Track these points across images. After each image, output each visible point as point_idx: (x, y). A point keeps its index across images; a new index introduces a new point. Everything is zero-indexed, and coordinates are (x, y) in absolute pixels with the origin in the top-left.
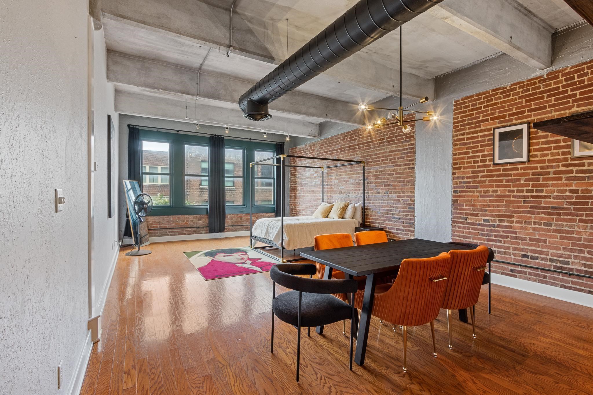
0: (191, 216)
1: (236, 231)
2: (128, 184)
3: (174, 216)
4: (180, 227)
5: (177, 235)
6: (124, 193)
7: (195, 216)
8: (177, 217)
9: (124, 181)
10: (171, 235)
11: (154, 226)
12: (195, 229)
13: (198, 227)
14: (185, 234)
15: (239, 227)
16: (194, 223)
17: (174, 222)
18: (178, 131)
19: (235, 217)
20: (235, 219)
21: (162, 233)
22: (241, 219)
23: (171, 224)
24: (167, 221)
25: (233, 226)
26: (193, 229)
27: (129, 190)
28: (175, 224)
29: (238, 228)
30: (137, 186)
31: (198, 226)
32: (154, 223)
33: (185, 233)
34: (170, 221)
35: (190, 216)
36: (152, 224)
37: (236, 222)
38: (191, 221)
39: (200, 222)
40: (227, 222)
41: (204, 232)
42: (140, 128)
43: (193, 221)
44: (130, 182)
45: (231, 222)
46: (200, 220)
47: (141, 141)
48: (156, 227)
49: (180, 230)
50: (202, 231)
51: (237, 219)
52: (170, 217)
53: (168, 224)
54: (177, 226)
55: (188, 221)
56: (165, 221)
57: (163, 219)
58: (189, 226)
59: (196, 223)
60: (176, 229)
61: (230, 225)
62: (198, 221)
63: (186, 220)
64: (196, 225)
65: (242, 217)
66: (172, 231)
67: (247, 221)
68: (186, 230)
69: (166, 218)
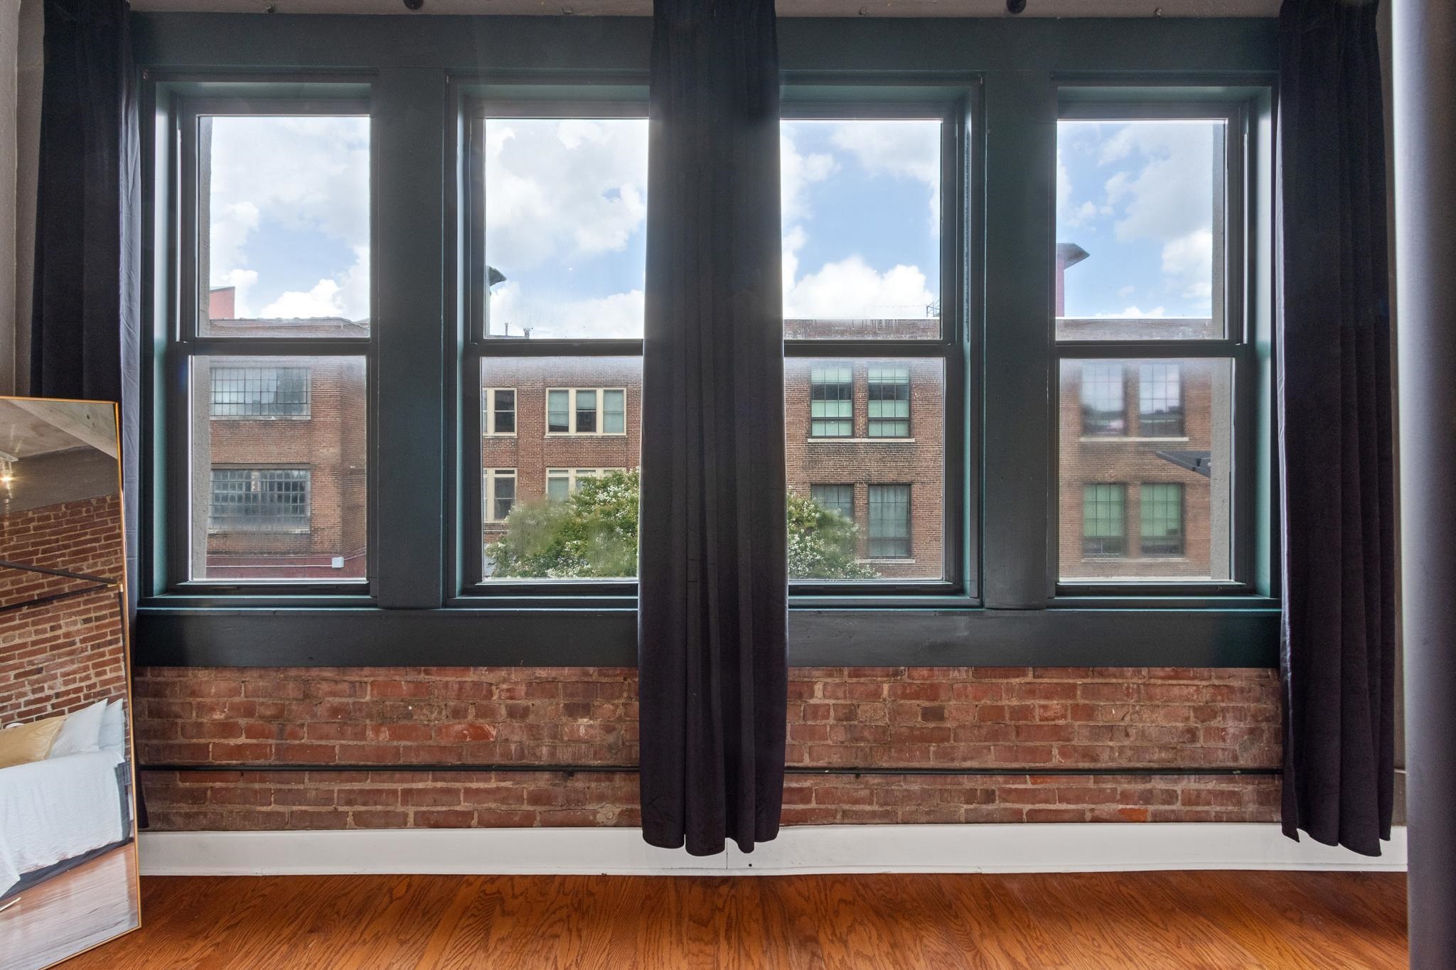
0: (518, 676)
1: (889, 818)
3: (382, 674)
4: (424, 758)
5: (402, 824)
7: (542, 673)
8: (405, 679)
10: (363, 822)
11: (242, 740)
12: (542, 781)
13: (569, 771)
14: (461, 821)
15: (915, 785)
16: (534, 731)
17: (383, 719)
19: (876, 695)
20: (874, 714)
21: (300, 797)
22: (928, 714)
23: (361, 735)
24: (335, 711)
25: (856, 772)
26: (529, 786)
28: (395, 736)
29: (908, 796)
31: (565, 756)
32: (243, 722)
33: (463, 806)
34: (359, 707)
35: (503, 673)
36: (227, 729)
37: (885, 739)
38: (512, 713)
39: (583, 725)
40: (812, 733)
41: (609, 810)
43: (525, 712)
45: (840, 735)
46: (586, 710)
48: (258, 750)
49: (425, 783)
50: (601, 798)
51: (895, 714)
52: (354, 675)
53: (342, 735)
54: (408, 748)
55: (487, 713)
56: (321, 710)
57: (306, 696)
58: (497, 759)
59: (554, 737)
60: (397, 775)
61: (836, 760)
62: (564, 719)
63: (472, 711)
64: (552, 754)
65: (943, 696)
66: (368, 785)
67: (984, 731)
68: (474, 785)
69: (325, 687)
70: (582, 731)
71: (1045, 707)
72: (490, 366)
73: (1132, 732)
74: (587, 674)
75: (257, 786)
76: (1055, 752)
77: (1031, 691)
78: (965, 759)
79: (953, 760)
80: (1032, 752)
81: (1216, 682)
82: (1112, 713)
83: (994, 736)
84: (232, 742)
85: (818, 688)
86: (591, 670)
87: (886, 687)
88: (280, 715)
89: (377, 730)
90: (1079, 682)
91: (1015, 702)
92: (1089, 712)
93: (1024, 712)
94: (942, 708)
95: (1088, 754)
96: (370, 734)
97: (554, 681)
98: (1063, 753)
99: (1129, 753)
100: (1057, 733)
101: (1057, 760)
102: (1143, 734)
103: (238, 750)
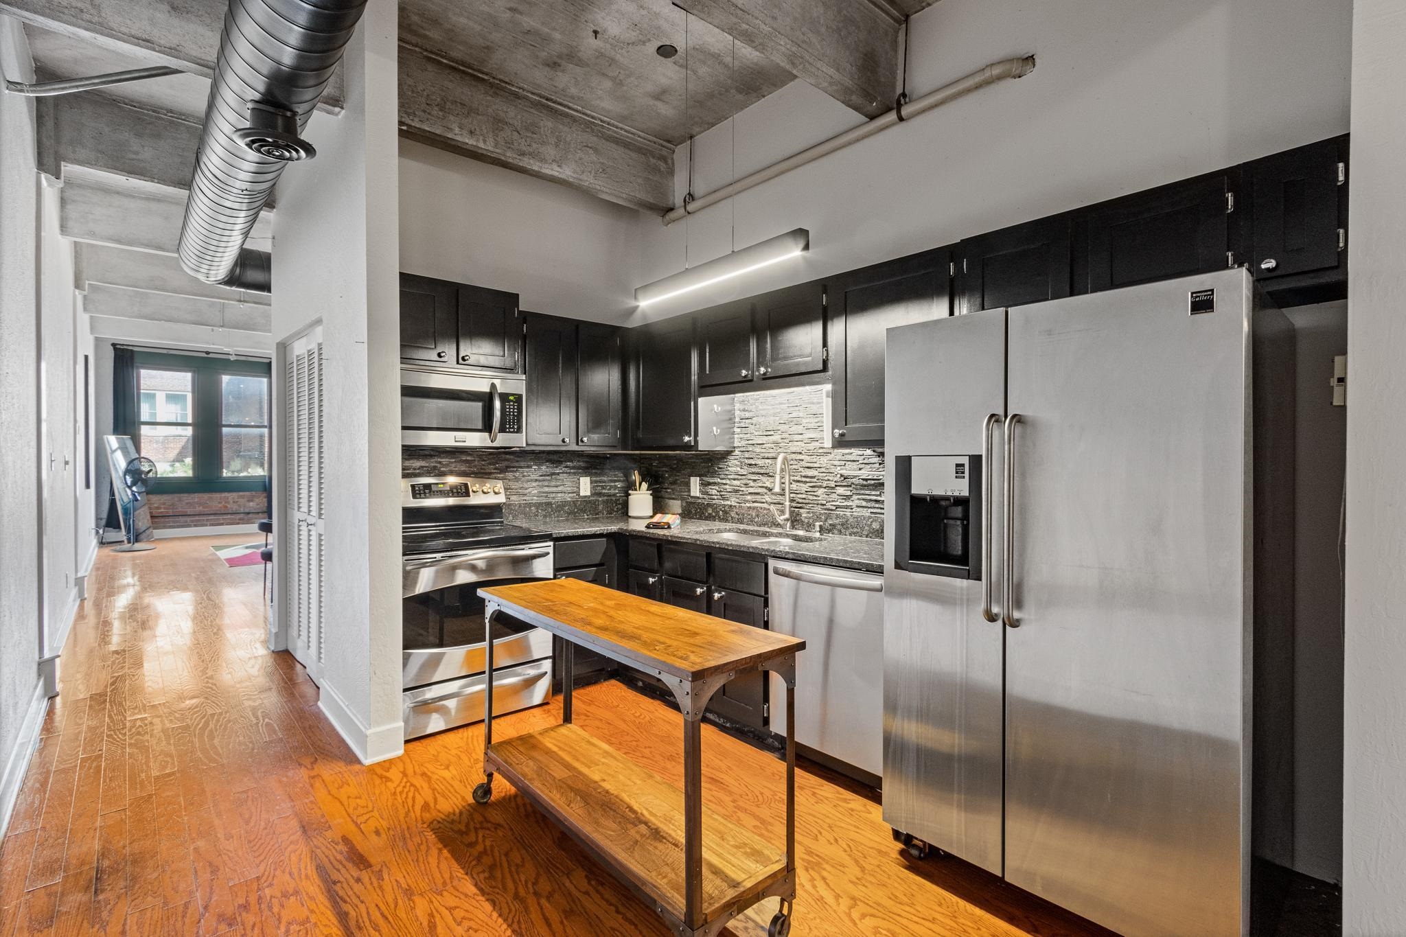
0: (235, 495)
2: (112, 441)
3: (200, 495)
4: (212, 512)
5: (207, 525)
6: (106, 456)
7: (241, 493)
8: (206, 496)
9: (105, 437)
10: (195, 526)
11: (163, 510)
12: (241, 515)
13: (249, 513)
14: (222, 524)
16: (239, 506)
17: (200, 504)
18: (208, 353)
23: (195, 508)
24: (187, 503)
26: (238, 517)
27: (113, 452)
28: (203, 508)
30: (129, 444)
31: (247, 511)
32: (162, 506)
33: (222, 522)
34: (194, 502)
35: (231, 494)
36: (158, 508)
38: (234, 502)
39: (251, 504)
42: (136, 349)
43: (237, 502)
44: (117, 438)
46: (252, 501)
47: (138, 368)
48: (167, 512)
49: (212, 517)
52: (193, 495)
53: (190, 508)
54: (206, 510)
55: (228, 502)
56: (184, 503)
57: (180, 500)
59: (244, 507)
62: (247, 503)
63: (223, 502)
64: (244, 510)
69: (185, 498)
88: (173, 505)
89: (199, 507)
96: (197, 507)
103: (161, 512)
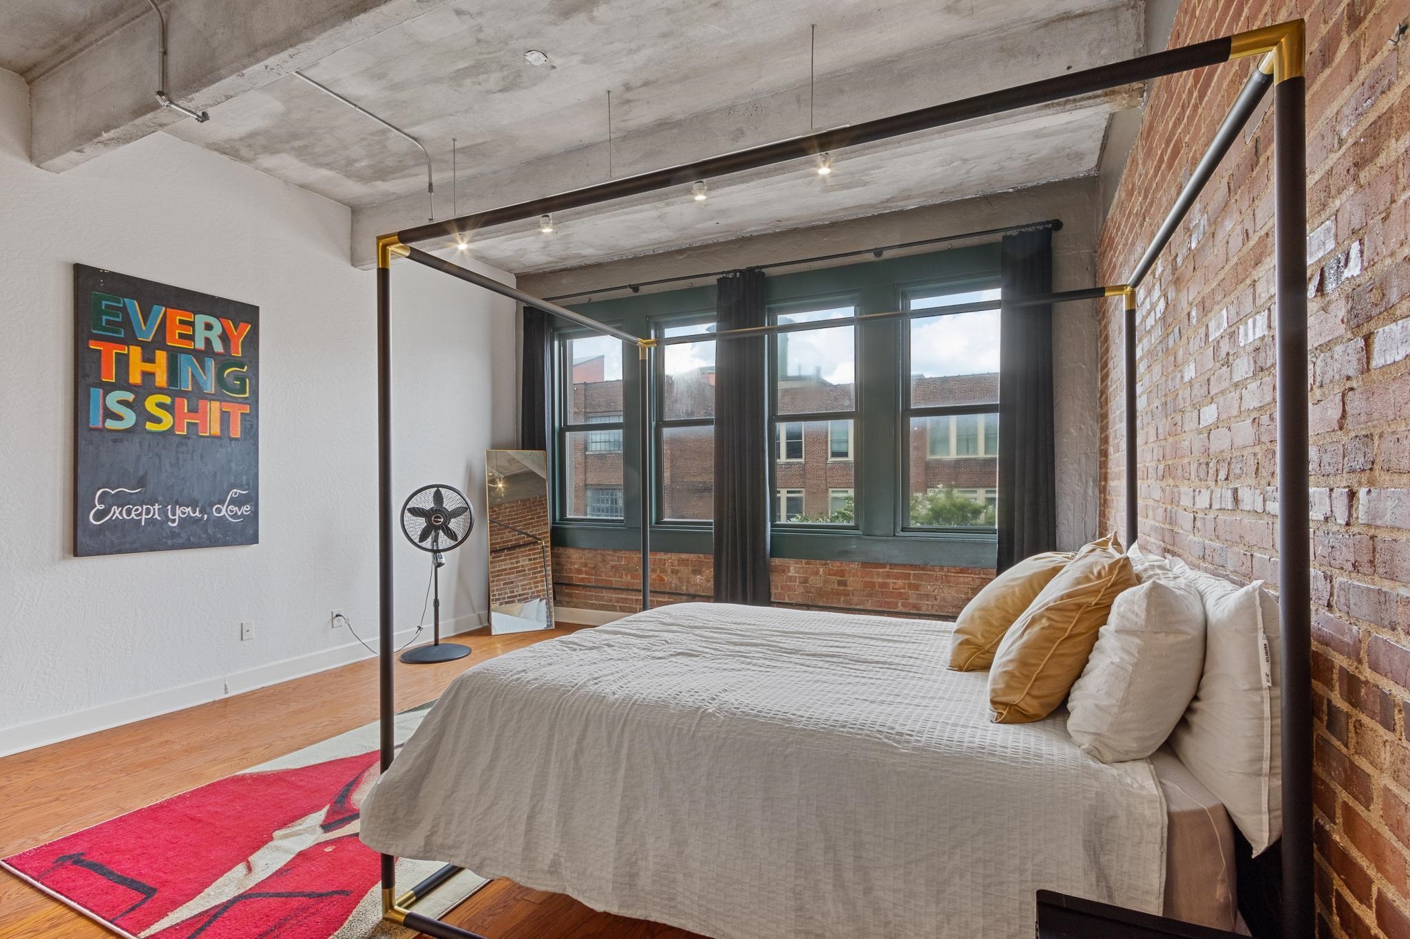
0: (675, 556)
3: (628, 554)
7: (684, 556)
10: (622, 610)
11: (584, 576)
16: (680, 579)
17: (626, 571)
18: (636, 288)
19: (817, 573)
20: (816, 581)
21: (602, 598)
22: (840, 583)
23: (621, 577)
24: (613, 567)
28: (633, 578)
31: (692, 591)
32: (584, 569)
35: (669, 555)
36: (579, 571)
37: (820, 593)
38: (673, 572)
39: (698, 578)
43: (677, 572)
45: (802, 590)
46: (699, 572)
48: (589, 580)
51: (825, 582)
52: (619, 554)
53: (615, 576)
55: (663, 571)
56: (608, 566)
57: (604, 561)
58: (668, 590)
59: (688, 582)
60: (634, 593)
61: (800, 601)
62: (691, 575)
63: (658, 570)
64: (687, 590)
65: (847, 575)
66: (624, 596)
67: (866, 593)
68: (660, 599)
69: (609, 557)
70: (698, 581)
71: (895, 583)
72: (667, 432)
73: (939, 598)
74: (699, 557)
75: (589, 593)
76: (899, 604)
77: (888, 576)
78: (857, 605)
79: (851, 604)
80: (888, 603)
81: (983, 576)
82: (928, 588)
83: (870, 595)
84: (581, 576)
85: (792, 569)
86: (701, 555)
87: (821, 570)
88: (595, 567)
89: (626, 575)
90: (912, 572)
91: (881, 580)
92: (916, 587)
93: (885, 585)
94: (846, 581)
95: (915, 607)
96: (624, 576)
97: (687, 560)
98: (903, 605)
99: (937, 608)
100: (900, 595)
101: (900, 608)
102: (944, 599)
103: (583, 579)
